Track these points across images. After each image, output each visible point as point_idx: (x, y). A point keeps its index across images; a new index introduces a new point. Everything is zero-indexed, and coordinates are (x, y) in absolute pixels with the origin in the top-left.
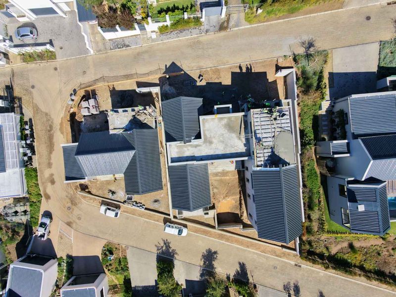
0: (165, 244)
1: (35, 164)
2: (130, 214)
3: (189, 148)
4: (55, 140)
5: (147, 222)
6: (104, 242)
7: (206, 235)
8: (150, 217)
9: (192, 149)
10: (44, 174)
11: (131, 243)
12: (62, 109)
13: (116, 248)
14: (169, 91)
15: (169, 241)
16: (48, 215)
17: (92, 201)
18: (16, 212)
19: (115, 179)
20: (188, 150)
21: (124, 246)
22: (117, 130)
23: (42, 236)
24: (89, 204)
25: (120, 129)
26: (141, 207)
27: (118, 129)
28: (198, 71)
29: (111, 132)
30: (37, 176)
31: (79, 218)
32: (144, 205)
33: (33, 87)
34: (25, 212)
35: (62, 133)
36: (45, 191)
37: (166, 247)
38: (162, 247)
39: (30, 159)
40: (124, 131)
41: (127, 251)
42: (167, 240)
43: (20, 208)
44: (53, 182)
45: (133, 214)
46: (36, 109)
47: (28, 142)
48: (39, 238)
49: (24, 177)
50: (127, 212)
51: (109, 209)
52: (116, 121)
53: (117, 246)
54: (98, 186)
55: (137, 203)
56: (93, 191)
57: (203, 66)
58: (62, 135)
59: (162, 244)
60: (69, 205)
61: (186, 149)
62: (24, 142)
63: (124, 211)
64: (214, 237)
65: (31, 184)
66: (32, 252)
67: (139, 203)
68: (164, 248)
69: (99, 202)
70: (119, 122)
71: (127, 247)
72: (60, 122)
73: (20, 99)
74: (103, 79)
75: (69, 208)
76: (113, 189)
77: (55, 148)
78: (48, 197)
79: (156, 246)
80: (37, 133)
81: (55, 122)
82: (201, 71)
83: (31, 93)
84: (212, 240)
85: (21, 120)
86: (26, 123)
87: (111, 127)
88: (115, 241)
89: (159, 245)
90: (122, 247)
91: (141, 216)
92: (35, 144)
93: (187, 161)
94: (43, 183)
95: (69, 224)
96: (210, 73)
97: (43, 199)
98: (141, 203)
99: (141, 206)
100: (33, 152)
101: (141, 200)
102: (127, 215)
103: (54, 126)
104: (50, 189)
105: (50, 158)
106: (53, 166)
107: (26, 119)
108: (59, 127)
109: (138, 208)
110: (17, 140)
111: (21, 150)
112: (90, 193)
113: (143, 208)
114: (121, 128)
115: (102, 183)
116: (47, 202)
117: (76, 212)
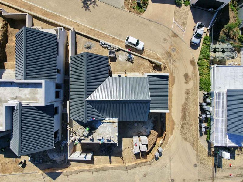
0: (88, 7)
1: (201, 94)
2: (117, 40)
3: (24, 97)
4: (181, 115)
5: (102, 30)
6: (145, 15)
7: (47, 11)
8: (99, 34)
9: (21, 96)
10: (193, 84)
11: (119, 11)
12: (171, 142)
13: (133, 8)
14: (55, 155)
15: (84, 9)
16: (194, 46)
17: (151, 55)
18: (223, 52)
19: (125, 73)
20: (25, 95)
21: (126, 9)
22: (109, 121)
23: (200, 26)
24: (155, 52)
25: (107, 123)
26: (103, 43)
27: (109, 123)
28: (25, 172)
29: (116, 120)
30: (200, 83)
31: (165, 40)
32: (100, 45)
33: (195, 166)
34: (215, 51)
35: (173, 121)
36: (194, 68)
37: (86, 3)
38: (91, 4)
39: (204, 100)
40: (103, 120)
41: (123, 4)
42: (86, 10)
43: (219, 55)
44: (186, 76)
45: (114, 38)
46: (194, 145)
47: (204, 116)
48: (203, 24)
49: (212, 83)
50: (120, 41)
51: (134, 45)
52: (110, 130)
53: (132, 10)
54: (143, 68)
55: (107, 48)
56: (147, 63)
57: (19, 176)
58: (173, 118)
59: (91, 7)
60: (173, 54)
61: (28, 96)
62: (208, 116)
63: (122, 42)
64: (39, 8)
65: (206, 76)
66: (213, 13)
67: (105, 48)
68: (89, 3)
69: (145, 53)
70: (108, 129)
71: (123, 8)
72: (174, 132)
73: (210, 155)
74: (127, 169)
75: (174, 50)
76: (129, 64)
77: (181, 108)
78: (192, 62)
79: (97, 6)
80: (196, 123)
81: (178, 132)
82: (22, 172)
83: (198, 160)
84: (41, 6)
85: (209, 137)
86: (206, 133)
87: (116, 125)
88: (134, 15)
89: (94, 5)
90: (128, 9)
91: (107, 35)
92: (199, 113)
93: (28, 84)
94: (196, 76)
95: (175, 35)
96: (12, 169)
97: (196, 61)
98: (103, 47)
99: (103, 45)
100: (201, 105)
101: (103, 51)
102: (120, 38)
103: (180, 128)
104: (190, 69)
105: (187, 98)
106: (184, 91)
107: (205, 137)
108: (176, 127)
109: (106, 42)
110: (213, 119)
111: (211, 109)
112: (151, 62)
113: (101, 43)
114: (105, 123)
115: (138, 71)
116: (193, 58)
117: (167, 46)
